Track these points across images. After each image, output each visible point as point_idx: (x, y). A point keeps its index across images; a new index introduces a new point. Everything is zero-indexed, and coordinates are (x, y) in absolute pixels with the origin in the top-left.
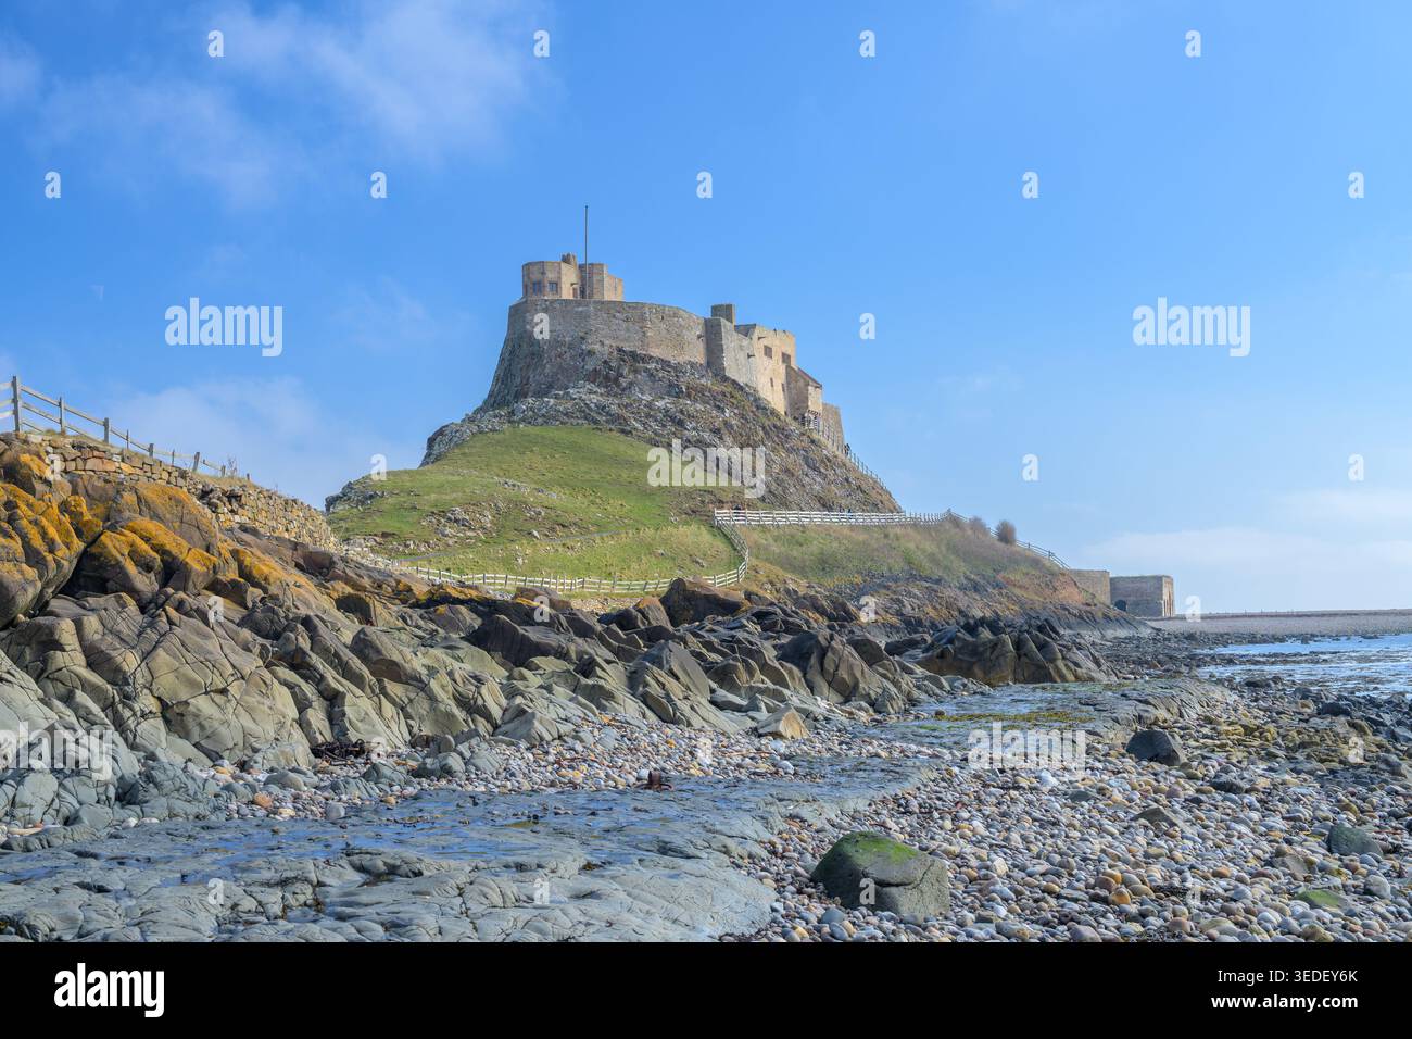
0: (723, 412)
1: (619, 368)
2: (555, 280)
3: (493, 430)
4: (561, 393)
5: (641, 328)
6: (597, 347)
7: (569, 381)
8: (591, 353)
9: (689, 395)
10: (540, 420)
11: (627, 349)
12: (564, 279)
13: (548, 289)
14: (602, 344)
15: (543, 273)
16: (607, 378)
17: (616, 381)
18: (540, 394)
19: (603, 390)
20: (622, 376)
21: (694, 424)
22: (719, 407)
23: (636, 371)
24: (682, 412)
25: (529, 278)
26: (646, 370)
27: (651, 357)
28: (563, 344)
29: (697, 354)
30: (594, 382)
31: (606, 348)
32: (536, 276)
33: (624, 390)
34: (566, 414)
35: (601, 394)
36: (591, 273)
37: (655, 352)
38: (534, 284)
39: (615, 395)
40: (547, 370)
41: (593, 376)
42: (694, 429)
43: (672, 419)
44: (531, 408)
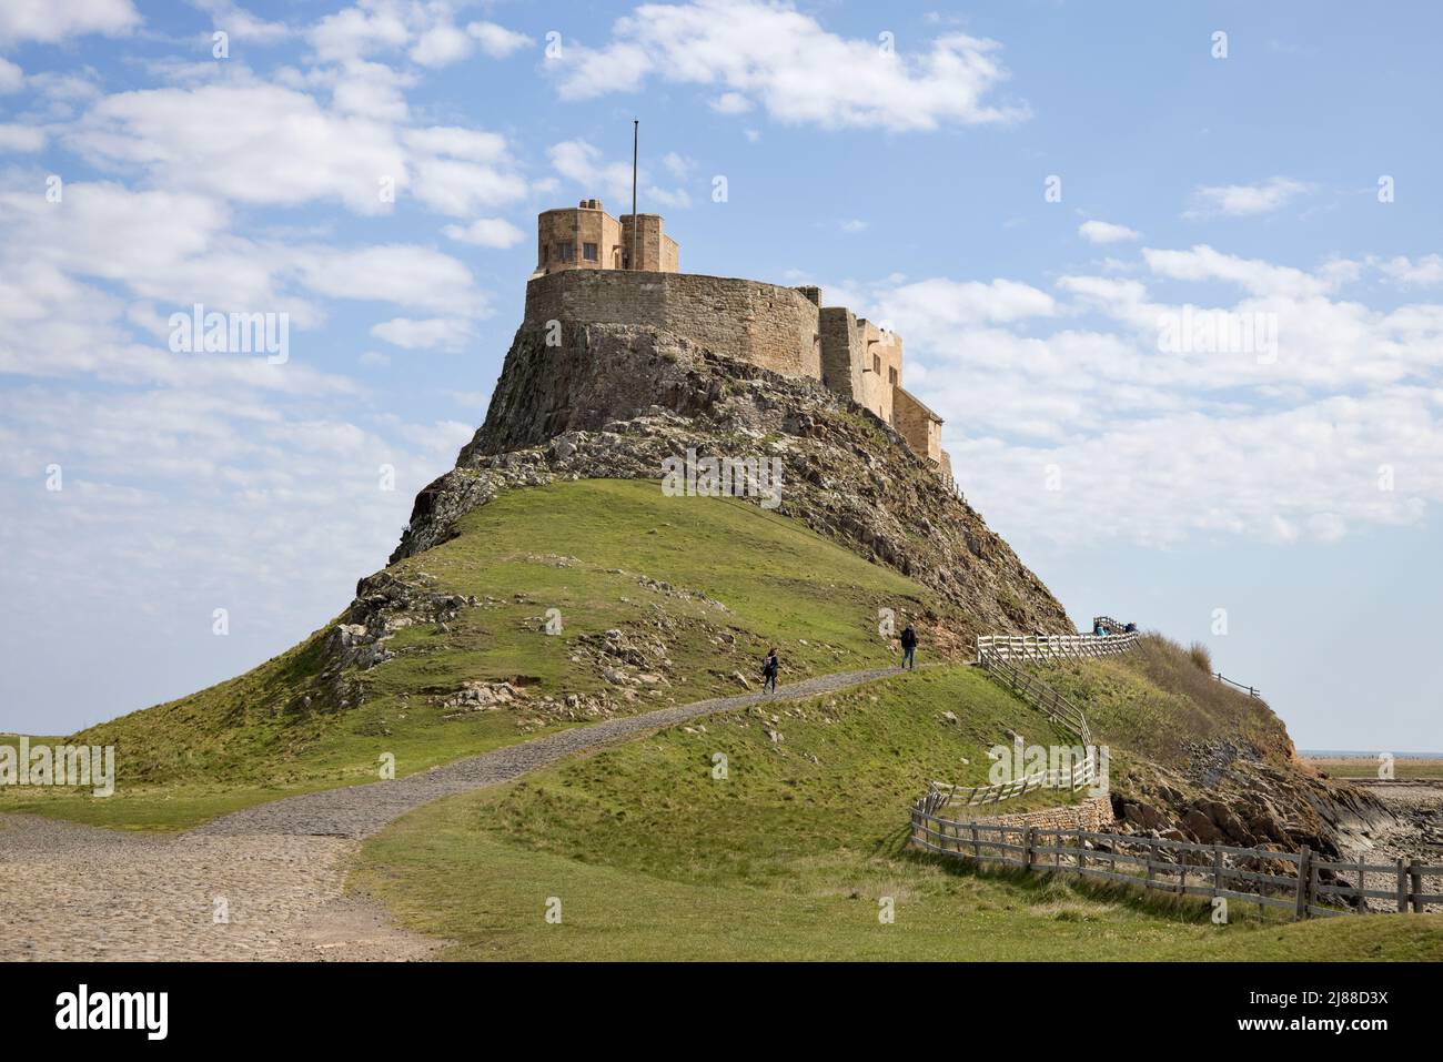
0: (867, 462)
1: (712, 386)
2: (592, 240)
3: (532, 484)
4: (626, 424)
5: (741, 320)
6: (676, 350)
7: (636, 406)
8: (669, 360)
9: (818, 433)
10: (603, 468)
11: (719, 354)
12: (604, 240)
13: (581, 254)
14: (683, 345)
15: (575, 228)
16: (693, 400)
17: (707, 406)
18: (594, 424)
19: (687, 421)
20: (717, 398)
21: (833, 481)
22: (860, 453)
23: (737, 392)
24: (814, 459)
25: (552, 236)
26: (753, 390)
27: (755, 369)
28: (622, 344)
29: (812, 366)
30: (673, 407)
31: (690, 351)
32: (561, 231)
33: (719, 421)
34: (644, 459)
35: (686, 428)
36: (641, 230)
37: (761, 361)
38: (560, 245)
39: (708, 429)
40: (598, 387)
41: (671, 399)
42: (834, 488)
43: (801, 470)
44: (585, 449)
